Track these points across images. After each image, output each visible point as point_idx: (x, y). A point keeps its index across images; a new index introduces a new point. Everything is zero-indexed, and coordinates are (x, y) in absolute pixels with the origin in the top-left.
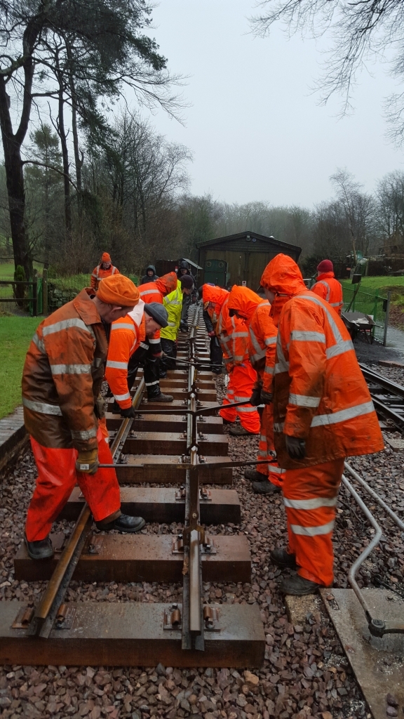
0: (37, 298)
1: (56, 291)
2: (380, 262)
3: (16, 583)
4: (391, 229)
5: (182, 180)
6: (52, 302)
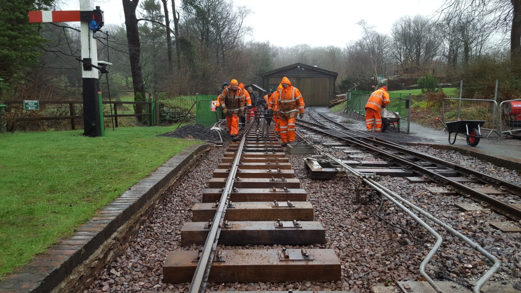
0: (152, 113)
1: (165, 109)
2: (396, 80)
3: (165, 285)
5: (249, 29)
6: (162, 116)
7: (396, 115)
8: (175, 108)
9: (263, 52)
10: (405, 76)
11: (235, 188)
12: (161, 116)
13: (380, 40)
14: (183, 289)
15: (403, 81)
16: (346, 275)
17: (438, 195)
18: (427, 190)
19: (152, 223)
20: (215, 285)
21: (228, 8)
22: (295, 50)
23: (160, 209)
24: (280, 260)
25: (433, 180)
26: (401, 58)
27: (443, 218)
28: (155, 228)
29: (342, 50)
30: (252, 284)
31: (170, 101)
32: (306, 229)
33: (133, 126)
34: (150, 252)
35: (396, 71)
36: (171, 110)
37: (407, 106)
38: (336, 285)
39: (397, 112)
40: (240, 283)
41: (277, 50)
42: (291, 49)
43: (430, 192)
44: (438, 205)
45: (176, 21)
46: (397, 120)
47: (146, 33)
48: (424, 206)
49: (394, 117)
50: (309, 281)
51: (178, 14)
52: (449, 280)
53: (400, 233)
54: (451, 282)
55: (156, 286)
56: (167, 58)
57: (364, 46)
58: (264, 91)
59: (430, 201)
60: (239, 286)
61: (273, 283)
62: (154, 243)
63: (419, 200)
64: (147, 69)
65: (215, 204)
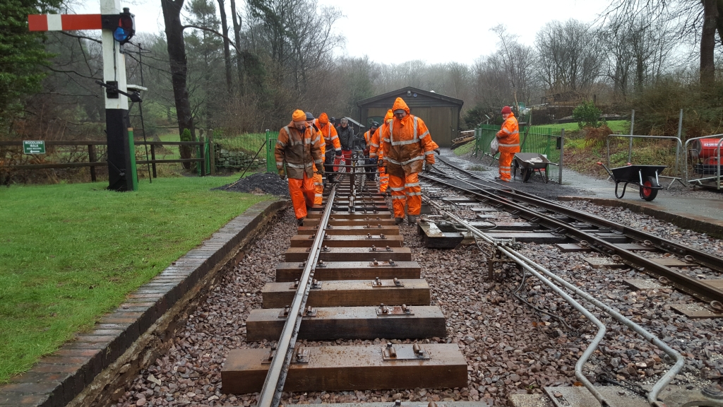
0: (205, 158)
1: (222, 151)
2: (544, 110)
3: (224, 396)
4: (552, 80)
5: (339, 39)
6: (219, 162)
7: (543, 158)
8: (237, 150)
9: (359, 72)
10: (556, 105)
11: (321, 261)
12: (217, 162)
13: (520, 54)
14: (250, 402)
15: (552, 111)
16: (474, 379)
17: (600, 268)
18: (585, 261)
19: (205, 311)
20: (293, 396)
21: (309, 10)
22: (403, 69)
23: (218, 292)
24: (384, 360)
25: (593, 247)
26: (550, 79)
27: (607, 300)
28: (209, 318)
29: (469, 68)
30: (345, 393)
31: (229, 141)
32: (419, 317)
33: (178, 176)
34: (203, 350)
35: (542, 98)
36: (231, 153)
37: (559, 146)
38: (461, 393)
39: (544, 154)
40: (328, 392)
41: (379, 68)
42: (399, 67)
43: (590, 264)
44: (600, 282)
45: (237, 28)
46: (545, 166)
47: (194, 45)
48: (581, 283)
49: (541, 161)
50: (424, 387)
51: (240, 18)
52: (615, 384)
53: (548, 321)
54: (618, 387)
55: (212, 398)
56: (225, 80)
57: (499, 63)
58: (361, 126)
59: (590, 277)
60: (328, 396)
61: (374, 392)
62: (209, 338)
63: (574, 275)
64: (197, 95)
65: (293, 284)
